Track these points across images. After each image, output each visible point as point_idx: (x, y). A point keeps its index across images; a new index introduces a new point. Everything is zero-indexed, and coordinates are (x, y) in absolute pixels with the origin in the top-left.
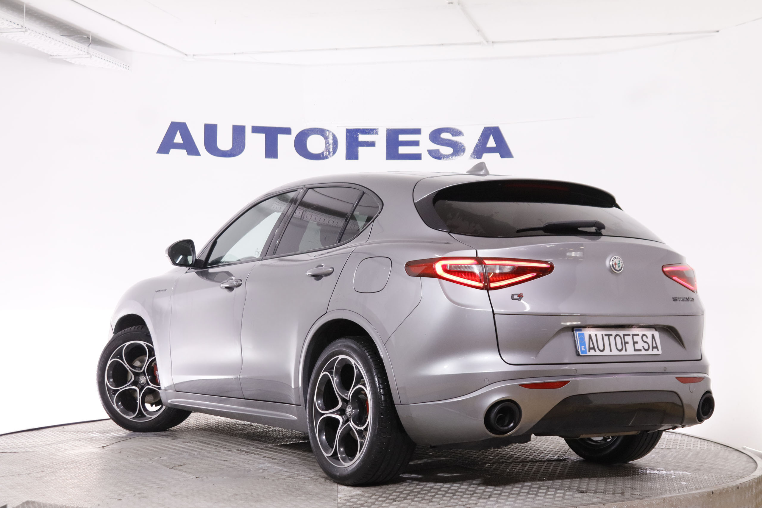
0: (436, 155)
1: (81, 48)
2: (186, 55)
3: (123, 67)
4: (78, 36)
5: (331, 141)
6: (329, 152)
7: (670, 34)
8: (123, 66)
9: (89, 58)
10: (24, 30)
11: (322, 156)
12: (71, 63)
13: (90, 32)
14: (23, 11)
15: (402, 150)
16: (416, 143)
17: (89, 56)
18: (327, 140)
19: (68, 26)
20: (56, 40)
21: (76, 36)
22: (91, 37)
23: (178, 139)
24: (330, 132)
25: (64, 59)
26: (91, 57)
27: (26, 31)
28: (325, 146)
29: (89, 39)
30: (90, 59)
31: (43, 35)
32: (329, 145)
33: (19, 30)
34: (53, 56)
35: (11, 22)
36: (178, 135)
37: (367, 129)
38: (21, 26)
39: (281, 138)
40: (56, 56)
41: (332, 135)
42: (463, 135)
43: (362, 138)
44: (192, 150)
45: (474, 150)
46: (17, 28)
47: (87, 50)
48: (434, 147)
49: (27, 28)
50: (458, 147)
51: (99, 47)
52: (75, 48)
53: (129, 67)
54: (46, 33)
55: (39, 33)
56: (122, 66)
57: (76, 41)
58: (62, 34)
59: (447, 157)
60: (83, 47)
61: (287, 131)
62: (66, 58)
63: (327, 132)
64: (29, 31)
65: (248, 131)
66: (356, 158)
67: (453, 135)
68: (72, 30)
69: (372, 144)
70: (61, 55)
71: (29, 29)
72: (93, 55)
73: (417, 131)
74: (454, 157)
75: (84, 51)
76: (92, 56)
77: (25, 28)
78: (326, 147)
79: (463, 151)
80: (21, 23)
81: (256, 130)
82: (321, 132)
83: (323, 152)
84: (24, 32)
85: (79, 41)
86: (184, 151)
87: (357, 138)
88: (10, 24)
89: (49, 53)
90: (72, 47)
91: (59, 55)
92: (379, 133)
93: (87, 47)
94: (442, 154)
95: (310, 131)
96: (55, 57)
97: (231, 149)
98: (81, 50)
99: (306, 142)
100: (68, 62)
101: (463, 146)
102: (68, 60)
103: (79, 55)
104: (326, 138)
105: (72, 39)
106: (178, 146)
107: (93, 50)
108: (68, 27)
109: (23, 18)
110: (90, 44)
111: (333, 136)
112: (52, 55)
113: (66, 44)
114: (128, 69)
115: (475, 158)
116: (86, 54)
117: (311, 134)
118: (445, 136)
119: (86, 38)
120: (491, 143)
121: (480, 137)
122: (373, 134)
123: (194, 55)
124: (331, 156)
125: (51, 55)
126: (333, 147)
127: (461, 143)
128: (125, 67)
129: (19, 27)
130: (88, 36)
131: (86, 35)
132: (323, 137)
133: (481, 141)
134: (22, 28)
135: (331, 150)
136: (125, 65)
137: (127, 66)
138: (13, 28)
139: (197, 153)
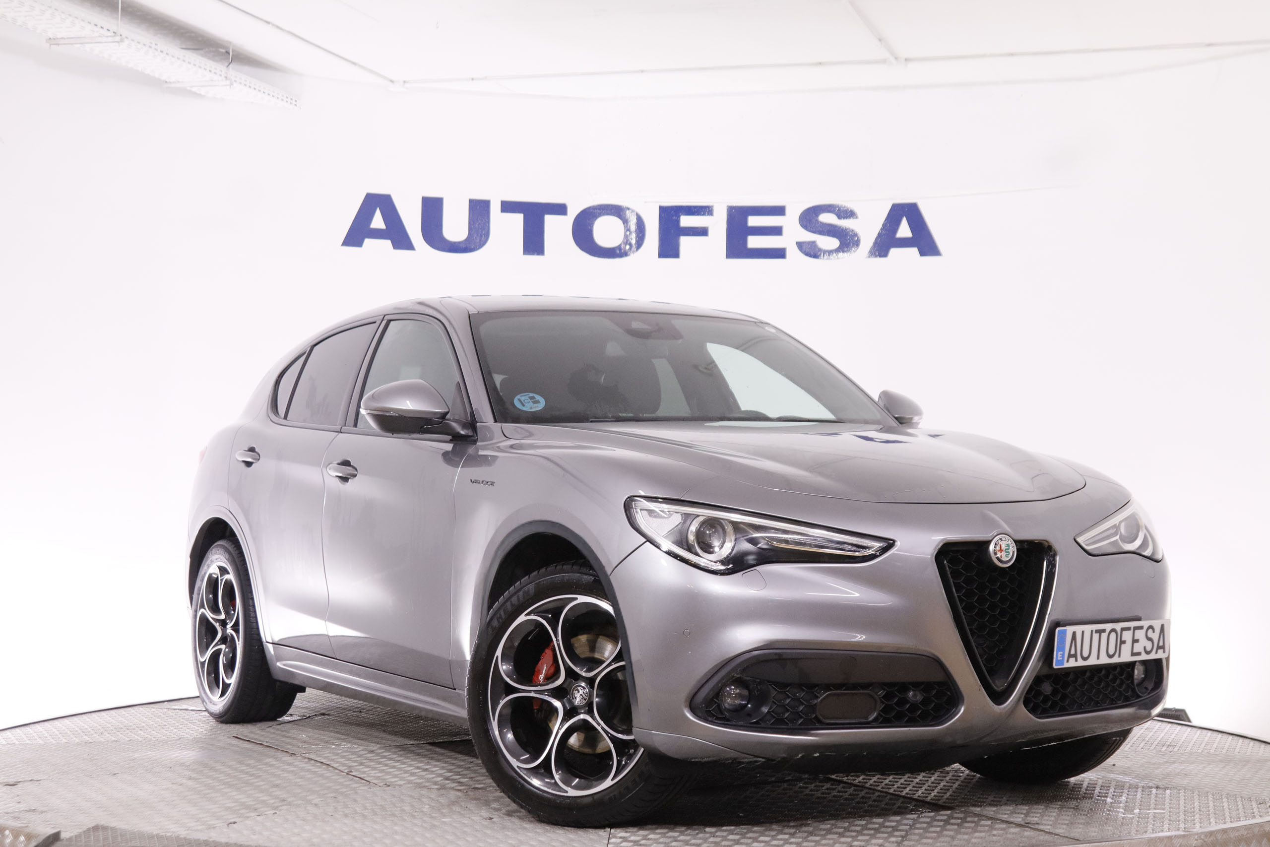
0: (810, 251)
1: (216, 69)
2: (392, 81)
3: (286, 102)
4: (211, 49)
5: (633, 227)
6: (630, 245)
7: (1209, 45)
8: (287, 100)
9: (229, 86)
10: (118, 38)
11: (618, 252)
12: (200, 95)
13: (230, 43)
14: (117, 9)
15: (754, 242)
16: (776, 231)
17: (228, 82)
18: (627, 225)
19: (194, 32)
20: (173, 56)
21: (207, 50)
22: (233, 51)
23: (378, 222)
24: (633, 211)
25: (188, 88)
26: (231, 84)
27: (122, 41)
28: (625, 235)
29: (229, 54)
30: (230, 87)
31: (150, 47)
32: (631, 233)
33: (110, 39)
34: (170, 83)
35: (96, 25)
36: (378, 215)
37: (695, 207)
38: (114, 32)
39: (550, 221)
40: (174, 82)
41: (636, 217)
42: (857, 218)
43: (686, 221)
44: (401, 241)
45: (875, 243)
46: (107, 37)
47: (226, 73)
48: (808, 236)
49: (124, 36)
50: (849, 237)
51: (247, 68)
52: (205, 69)
53: (296, 101)
54: (156, 44)
55: (144, 45)
56: (285, 99)
57: (209, 58)
58: (184, 47)
59: (830, 252)
60: (219, 67)
61: (560, 209)
62: (191, 87)
63: (628, 212)
64: (127, 42)
65: (495, 209)
66: (676, 255)
67: (839, 217)
68: (200, 39)
69: (702, 232)
70: (182, 82)
71: (127, 38)
72: (235, 81)
73: (779, 211)
74: (841, 254)
75: (221, 75)
76: (234, 83)
77: (121, 35)
78: (626, 237)
79: (857, 243)
80: (113, 28)
81: (508, 207)
82: (617, 211)
83: (621, 244)
84: (117, 42)
85: (213, 59)
86: (388, 243)
87: (678, 222)
88: (96, 29)
89: (164, 78)
90: (200, 67)
91: (179, 82)
92: (715, 213)
93: (225, 68)
94: (820, 250)
95: (599, 209)
96: (173, 85)
97: (466, 240)
98: (215, 73)
99: (592, 227)
100: (195, 94)
101: (856, 235)
102: (194, 89)
103: (212, 81)
104: (625, 222)
105: (202, 56)
106: (377, 234)
107: (235, 72)
108: (193, 35)
109: (117, 18)
110: (230, 64)
111: (637, 219)
112: (168, 81)
113: (189, 63)
114: (295, 105)
115: (876, 256)
116: (224, 79)
117: (600, 215)
118: (827, 218)
119: (223, 52)
120: (904, 230)
121: (885, 220)
122: (704, 215)
123: (405, 82)
124: (633, 252)
125: (166, 82)
126: (637, 236)
127: (853, 231)
128: (289, 100)
129: (111, 34)
130: (227, 50)
131: (222, 47)
132: (621, 220)
133: (886, 228)
134: (114, 36)
135: (634, 242)
136: (289, 98)
137: (294, 100)
138: (99, 37)
139: (409, 246)
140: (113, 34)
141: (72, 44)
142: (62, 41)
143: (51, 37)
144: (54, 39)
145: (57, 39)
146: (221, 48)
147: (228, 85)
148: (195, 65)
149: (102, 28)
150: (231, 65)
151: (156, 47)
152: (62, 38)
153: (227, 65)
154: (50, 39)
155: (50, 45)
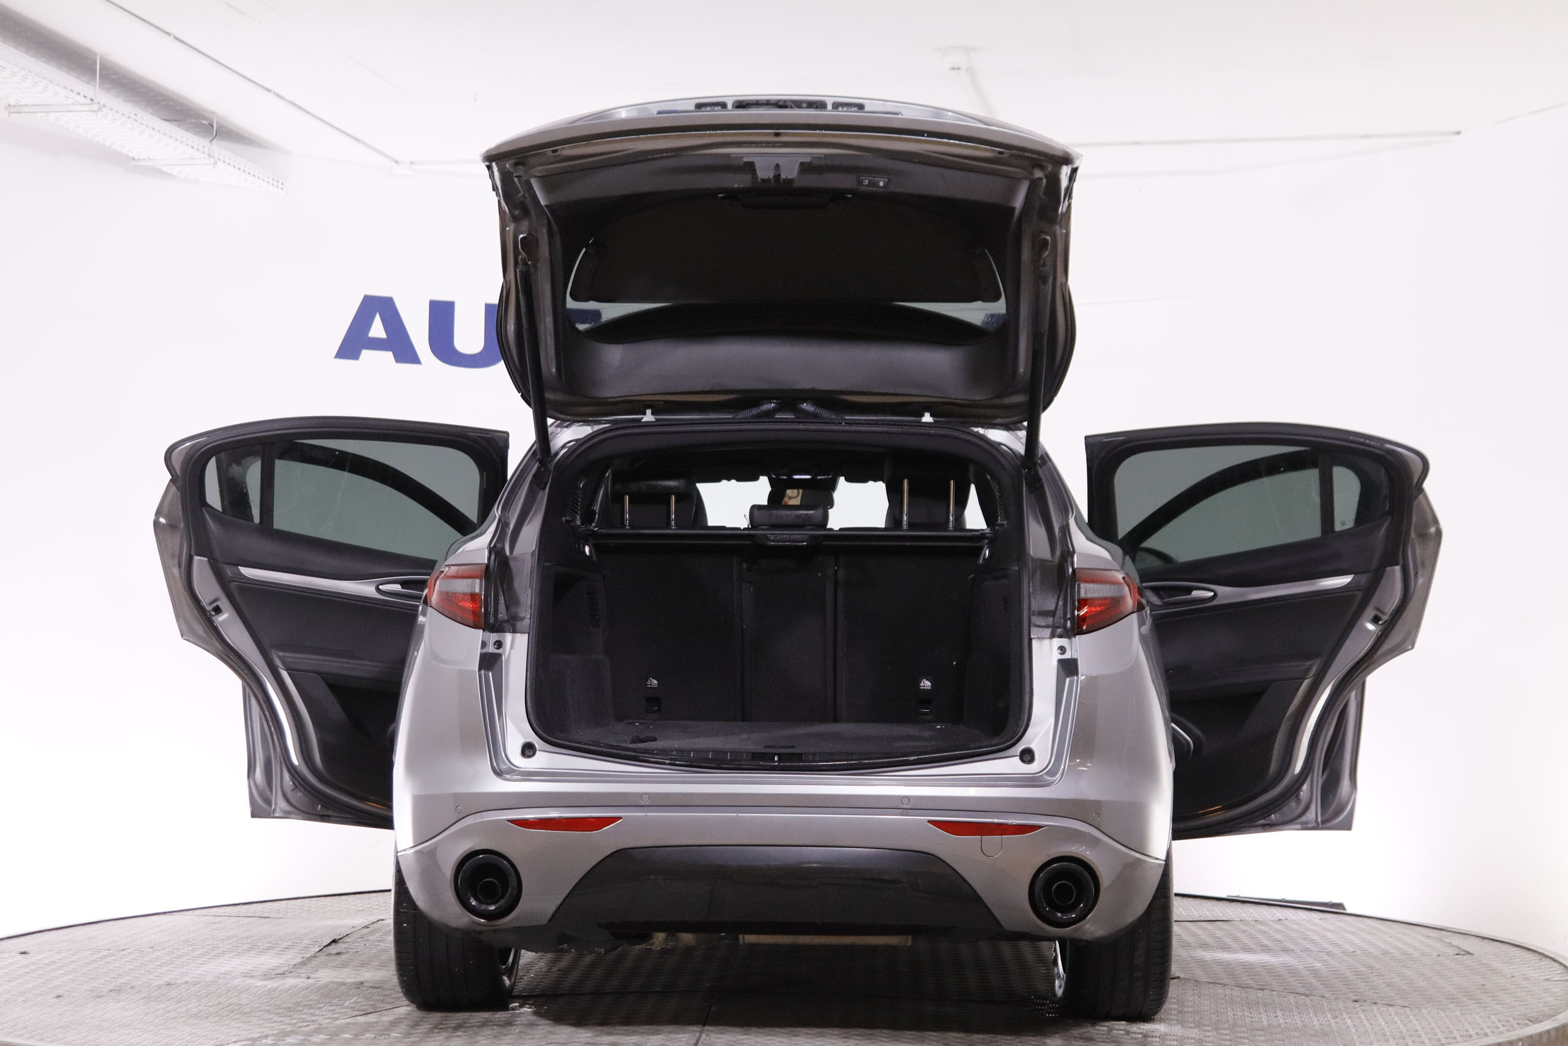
1: (198, 144)
2: (396, 162)
3: (273, 184)
4: (191, 120)
8: (273, 182)
9: (212, 166)
10: (95, 107)
12: (170, 175)
13: (214, 113)
14: (95, 71)
17: (212, 161)
19: (172, 100)
21: (188, 121)
22: (217, 123)
23: (377, 330)
25: (158, 167)
26: (215, 163)
27: (100, 110)
29: (213, 127)
30: (214, 167)
31: (129, 117)
33: (87, 108)
34: (139, 160)
35: (72, 91)
36: (377, 320)
38: (92, 100)
40: (143, 160)
44: (405, 353)
46: (82, 104)
47: (209, 149)
49: (101, 104)
52: (187, 145)
53: (282, 184)
54: (136, 115)
55: (123, 115)
56: (271, 181)
60: (201, 142)
62: (162, 166)
64: (105, 110)
68: (178, 108)
70: (154, 159)
71: (104, 106)
72: (219, 159)
75: (203, 152)
76: (219, 163)
77: (98, 103)
80: (91, 95)
84: (93, 111)
86: (389, 355)
88: (72, 95)
89: (133, 154)
90: (182, 142)
91: (150, 159)
93: (209, 144)
96: (142, 163)
98: (198, 150)
100: (164, 173)
102: (164, 169)
103: (192, 158)
105: (182, 128)
106: (376, 344)
107: (219, 148)
108: (171, 103)
109: (95, 84)
110: (213, 139)
112: (136, 157)
113: (171, 137)
114: (282, 189)
116: (207, 156)
119: (205, 125)
123: (411, 163)
125: (134, 159)
128: (275, 183)
129: (88, 101)
130: (211, 122)
131: (205, 118)
134: (91, 104)
136: (276, 181)
137: (280, 183)
138: (73, 104)
139: (414, 359)
140: (90, 102)
141: (34, 112)
142: (25, 109)
143: (12, 103)
144: (15, 106)
145: (19, 105)
146: (204, 120)
147: (211, 164)
148: (176, 140)
149: (78, 94)
150: (215, 140)
151: (136, 117)
152: (26, 105)
153: (211, 138)
154: (10, 105)
155: (10, 113)
